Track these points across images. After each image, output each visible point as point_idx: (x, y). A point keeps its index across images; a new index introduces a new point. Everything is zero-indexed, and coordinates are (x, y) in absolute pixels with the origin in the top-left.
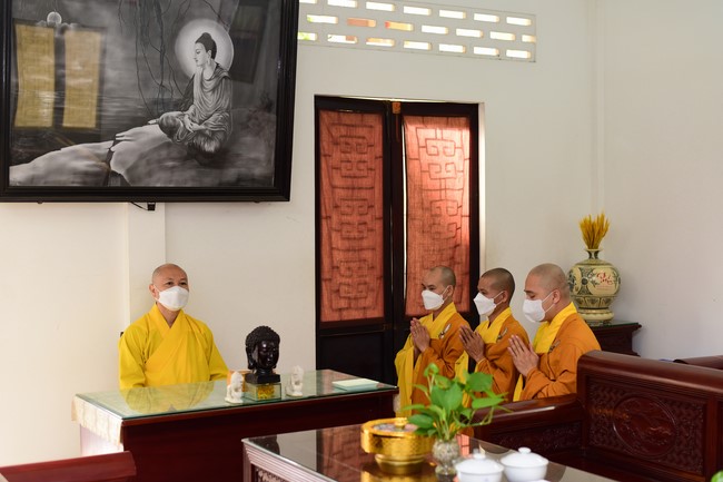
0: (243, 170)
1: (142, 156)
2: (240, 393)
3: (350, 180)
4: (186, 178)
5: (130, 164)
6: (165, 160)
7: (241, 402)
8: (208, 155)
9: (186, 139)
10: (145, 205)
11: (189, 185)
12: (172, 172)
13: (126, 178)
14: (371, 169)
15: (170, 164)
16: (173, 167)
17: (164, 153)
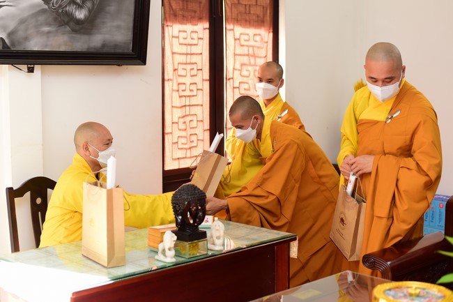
0: (107, 37)
1: (22, 21)
2: (173, 253)
3: (185, 47)
4: (60, 42)
5: (11, 28)
6: (41, 25)
7: (174, 260)
8: (78, 22)
9: (60, 6)
10: (25, 67)
11: (63, 49)
12: (48, 37)
13: (7, 41)
14: (200, 38)
15: (46, 29)
16: (49, 32)
17: (41, 18)
